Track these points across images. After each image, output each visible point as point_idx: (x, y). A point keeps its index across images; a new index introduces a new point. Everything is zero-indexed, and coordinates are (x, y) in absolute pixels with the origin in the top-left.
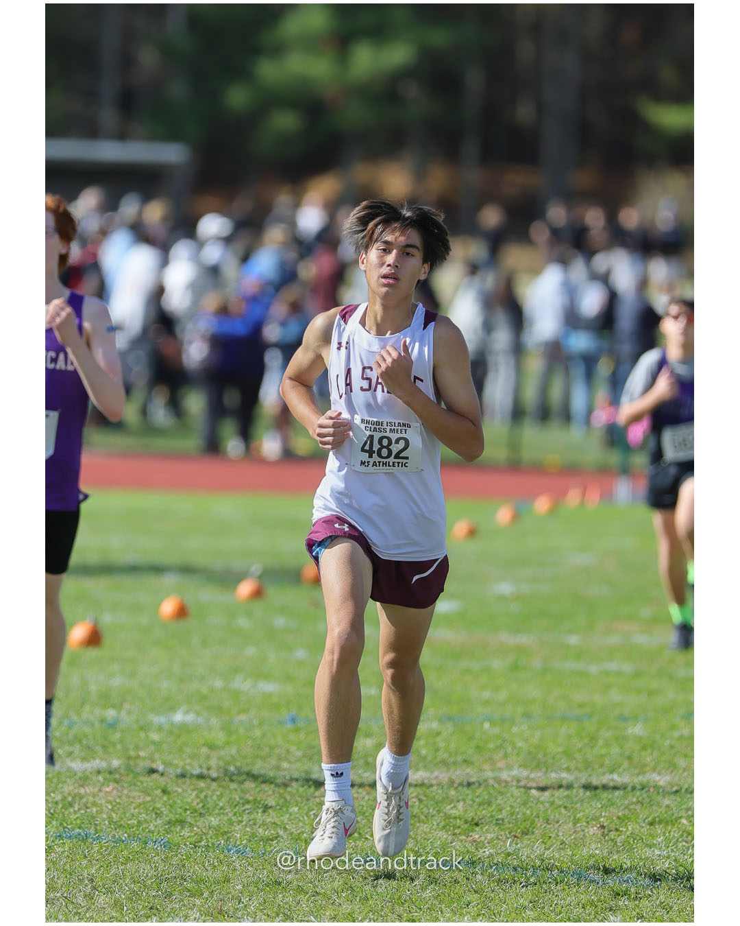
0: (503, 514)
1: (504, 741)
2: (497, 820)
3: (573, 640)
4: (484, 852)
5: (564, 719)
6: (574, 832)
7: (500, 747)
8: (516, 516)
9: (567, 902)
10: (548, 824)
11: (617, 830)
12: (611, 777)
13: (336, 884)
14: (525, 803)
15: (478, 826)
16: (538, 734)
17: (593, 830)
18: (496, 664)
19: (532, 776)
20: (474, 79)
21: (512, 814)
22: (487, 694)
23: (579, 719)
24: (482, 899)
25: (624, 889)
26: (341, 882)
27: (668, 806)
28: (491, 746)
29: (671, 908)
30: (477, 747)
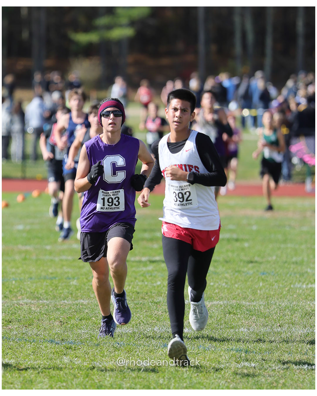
0: (20, 198)
1: (21, 288)
2: (18, 320)
3: (48, 247)
4: (13, 333)
5: (45, 278)
6: (50, 324)
7: (20, 291)
8: (24, 199)
9: (47, 352)
10: (39, 321)
11: (67, 323)
12: (64, 301)
14: (29, 313)
15: (11, 322)
16: (34, 285)
17: (57, 323)
18: (17, 257)
19: (32, 302)
21: (24, 318)
22: (14, 270)
23: (51, 279)
24: (13, 352)
25: (70, 346)
27: (87, 313)
28: (16, 290)
30: (10, 291)
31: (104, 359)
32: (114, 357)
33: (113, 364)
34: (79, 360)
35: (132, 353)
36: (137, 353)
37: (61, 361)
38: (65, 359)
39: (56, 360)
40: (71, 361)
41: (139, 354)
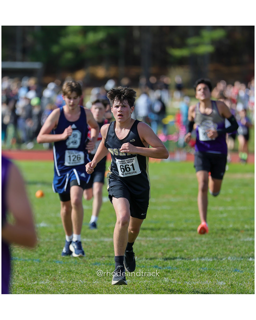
13: (87, 271)
20: (122, 43)
26: (89, 270)
29: (182, 275)
31: (192, 279)
32: (199, 278)
33: (199, 283)
34: (175, 281)
35: (212, 275)
36: (216, 275)
37: (162, 281)
38: (166, 279)
39: (159, 281)
40: (169, 281)
41: (218, 276)
